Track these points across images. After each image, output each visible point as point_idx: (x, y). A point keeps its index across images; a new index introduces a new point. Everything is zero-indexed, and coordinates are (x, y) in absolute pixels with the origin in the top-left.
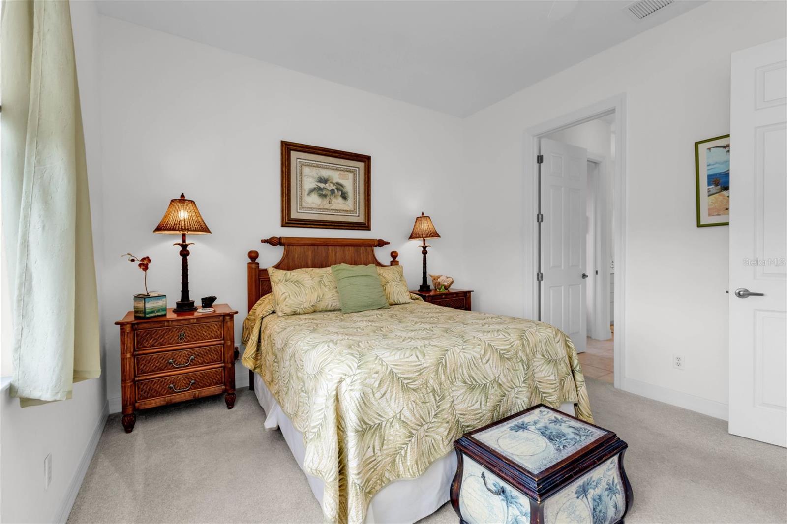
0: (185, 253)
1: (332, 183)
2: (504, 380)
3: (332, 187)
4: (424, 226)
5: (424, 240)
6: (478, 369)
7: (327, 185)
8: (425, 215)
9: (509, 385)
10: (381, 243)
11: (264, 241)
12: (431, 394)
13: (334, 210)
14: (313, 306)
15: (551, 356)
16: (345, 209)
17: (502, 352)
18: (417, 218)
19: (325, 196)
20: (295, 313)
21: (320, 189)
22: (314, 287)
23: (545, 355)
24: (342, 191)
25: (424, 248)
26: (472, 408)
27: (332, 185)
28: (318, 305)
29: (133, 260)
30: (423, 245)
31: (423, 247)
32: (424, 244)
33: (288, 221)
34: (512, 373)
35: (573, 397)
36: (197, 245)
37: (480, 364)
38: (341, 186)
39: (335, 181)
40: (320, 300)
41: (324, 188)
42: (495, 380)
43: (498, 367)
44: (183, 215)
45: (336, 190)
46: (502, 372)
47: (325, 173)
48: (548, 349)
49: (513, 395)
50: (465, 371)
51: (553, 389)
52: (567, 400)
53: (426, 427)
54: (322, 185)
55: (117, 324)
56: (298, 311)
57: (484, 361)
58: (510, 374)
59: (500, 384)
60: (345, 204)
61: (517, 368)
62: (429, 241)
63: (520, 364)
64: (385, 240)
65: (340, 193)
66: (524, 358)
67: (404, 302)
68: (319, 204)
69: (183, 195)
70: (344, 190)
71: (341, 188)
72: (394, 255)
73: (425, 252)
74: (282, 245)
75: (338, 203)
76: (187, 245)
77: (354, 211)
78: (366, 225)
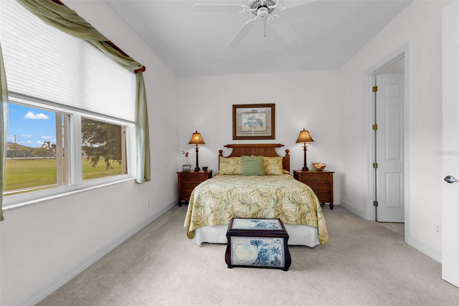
0: (197, 151)
2: (261, 204)
3: (255, 121)
4: (305, 136)
5: (305, 143)
6: (247, 197)
7: (253, 120)
8: (305, 130)
9: (264, 207)
10: (279, 146)
11: (225, 146)
12: (224, 201)
13: (256, 131)
14: (232, 172)
15: (295, 200)
16: (262, 130)
17: (262, 193)
18: (301, 132)
20: (225, 174)
21: (249, 122)
22: (233, 165)
23: (291, 199)
24: (260, 122)
25: (305, 147)
26: (242, 211)
27: (255, 120)
28: (234, 172)
29: (184, 153)
30: (304, 146)
32: (305, 145)
33: (235, 138)
34: (266, 202)
35: (311, 224)
36: (201, 148)
37: (249, 195)
38: (260, 120)
39: (256, 118)
40: (235, 170)
41: (251, 122)
42: (256, 203)
43: (258, 198)
44: (197, 138)
45: (257, 122)
46: (260, 201)
48: (294, 197)
49: (266, 211)
50: (240, 197)
51: (293, 215)
52: (308, 224)
53: (220, 212)
54: (250, 121)
55: (177, 173)
57: (251, 195)
58: (266, 203)
59: (258, 205)
60: (261, 128)
61: (270, 201)
62: (308, 145)
63: (272, 200)
64: (282, 144)
65: (259, 123)
66: (276, 198)
68: (249, 129)
69: (197, 131)
70: (261, 122)
71: (260, 121)
72: (287, 151)
73: (305, 150)
74: (231, 147)
75: (258, 128)
76: (198, 148)
77: (266, 131)
78: (273, 137)
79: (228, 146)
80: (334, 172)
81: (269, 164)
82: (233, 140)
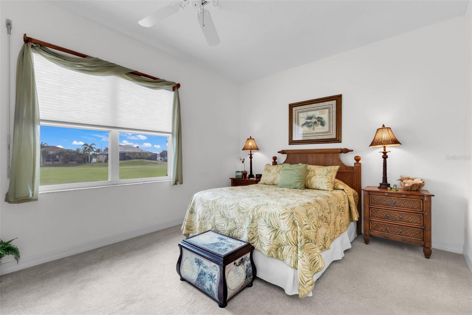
0: (251, 158)
1: (315, 118)
2: (238, 221)
3: (315, 120)
4: (385, 135)
5: (385, 147)
6: (227, 210)
7: (312, 120)
8: (385, 126)
9: (240, 225)
10: (346, 151)
11: (279, 152)
12: (209, 211)
13: (316, 133)
14: (272, 182)
15: (271, 223)
16: (324, 131)
17: (240, 208)
18: (378, 129)
19: (311, 126)
21: (308, 123)
22: (274, 173)
23: (267, 222)
24: (321, 121)
25: (385, 153)
26: (221, 225)
27: (315, 119)
29: (241, 160)
30: (383, 151)
31: (383, 153)
32: (385, 150)
33: (292, 142)
34: (243, 220)
35: (288, 262)
36: (256, 154)
37: (228, 209)
38: (321, 118)
39: (317, 116)
40: (274, 180)
41: (310, 122)
42: (233, 219)
43: (236, 214)
44: (250, 144)
45: (317, 122)
46: (237, 217)
47: (310, 114)
48: (271, 219)
49: (241, 231)
50: (221, 209)
51: (267, 243)
52: (285, 261)
53: (205, 221)
54: (309, 121)
55: (230, 178)
56: (266, 183)
57: (230, 208)
58: (242, 221)
59: (235, 222)
60: (323, 128)
61: (246, 220)
62: (389, 148)
63: (248, 218)
64: (349, 148)
65: (320, 122)
66: (251, 217)
67: (323, 189)
68: (307, 131)
69: (251, 137)
70: (323, 120)
71: (321, 119)
72: (357, 159)
73: (385, 157)
74: (286, 154)
75: (319, 129)
76: (252, 155)
77: (329, 132)
78: (338, 140)
79: (283, 152)
80: (433, 196)
81: (315, 175)
82: (289, 145)
